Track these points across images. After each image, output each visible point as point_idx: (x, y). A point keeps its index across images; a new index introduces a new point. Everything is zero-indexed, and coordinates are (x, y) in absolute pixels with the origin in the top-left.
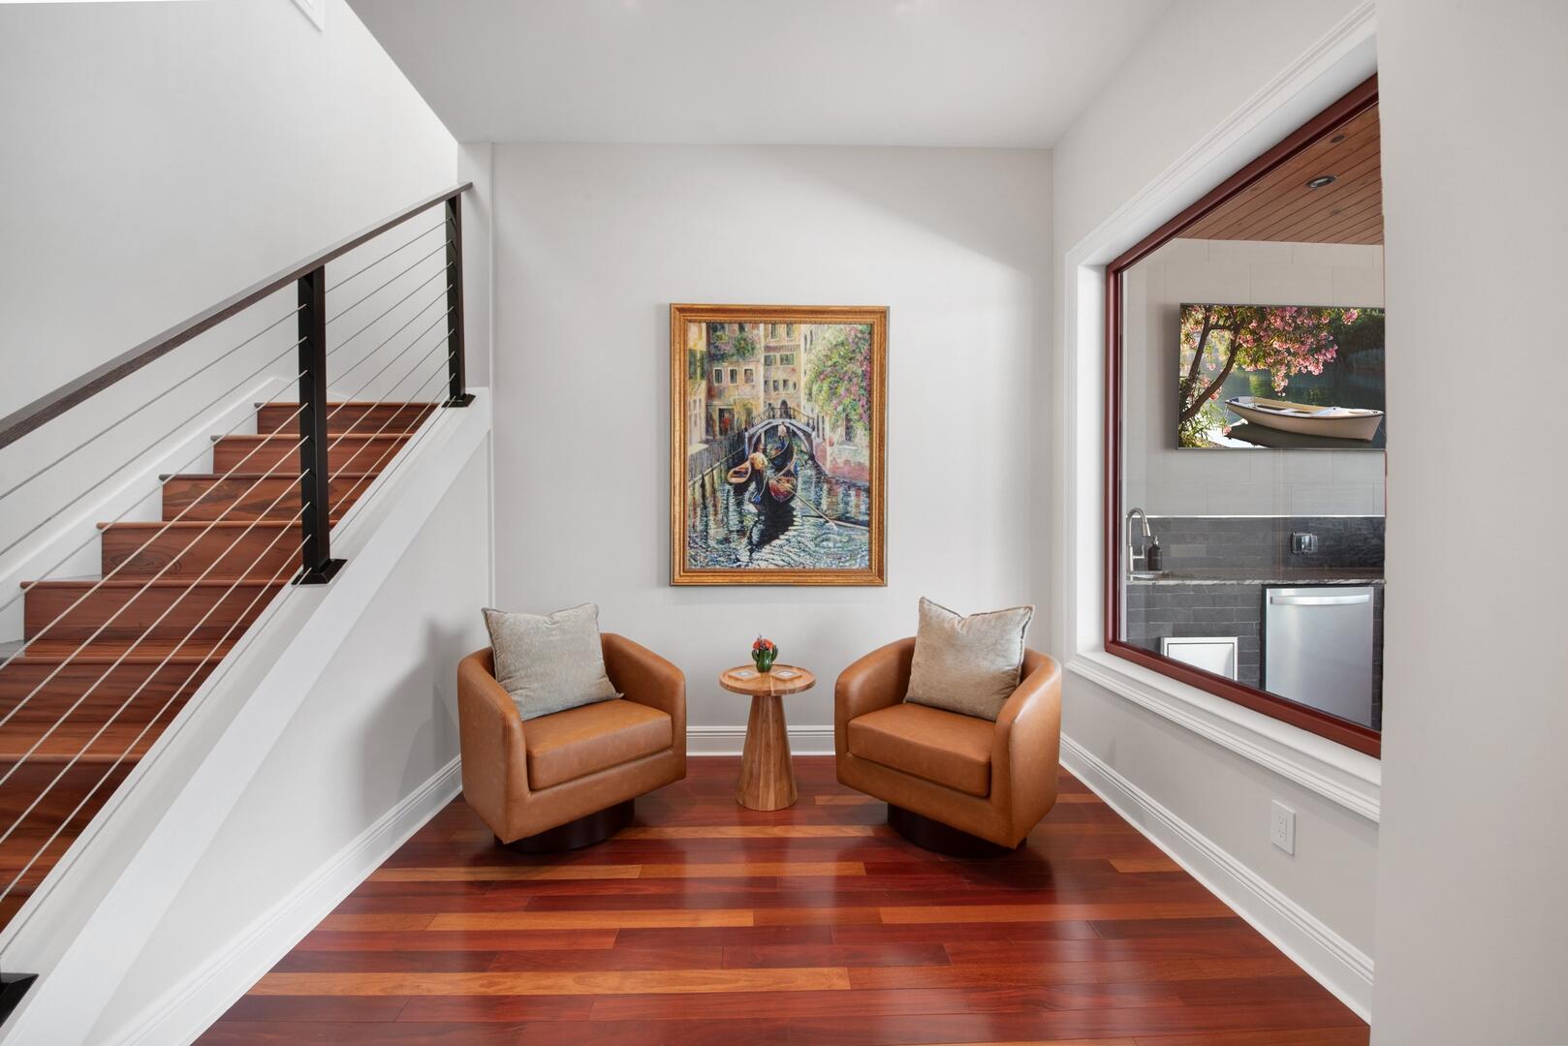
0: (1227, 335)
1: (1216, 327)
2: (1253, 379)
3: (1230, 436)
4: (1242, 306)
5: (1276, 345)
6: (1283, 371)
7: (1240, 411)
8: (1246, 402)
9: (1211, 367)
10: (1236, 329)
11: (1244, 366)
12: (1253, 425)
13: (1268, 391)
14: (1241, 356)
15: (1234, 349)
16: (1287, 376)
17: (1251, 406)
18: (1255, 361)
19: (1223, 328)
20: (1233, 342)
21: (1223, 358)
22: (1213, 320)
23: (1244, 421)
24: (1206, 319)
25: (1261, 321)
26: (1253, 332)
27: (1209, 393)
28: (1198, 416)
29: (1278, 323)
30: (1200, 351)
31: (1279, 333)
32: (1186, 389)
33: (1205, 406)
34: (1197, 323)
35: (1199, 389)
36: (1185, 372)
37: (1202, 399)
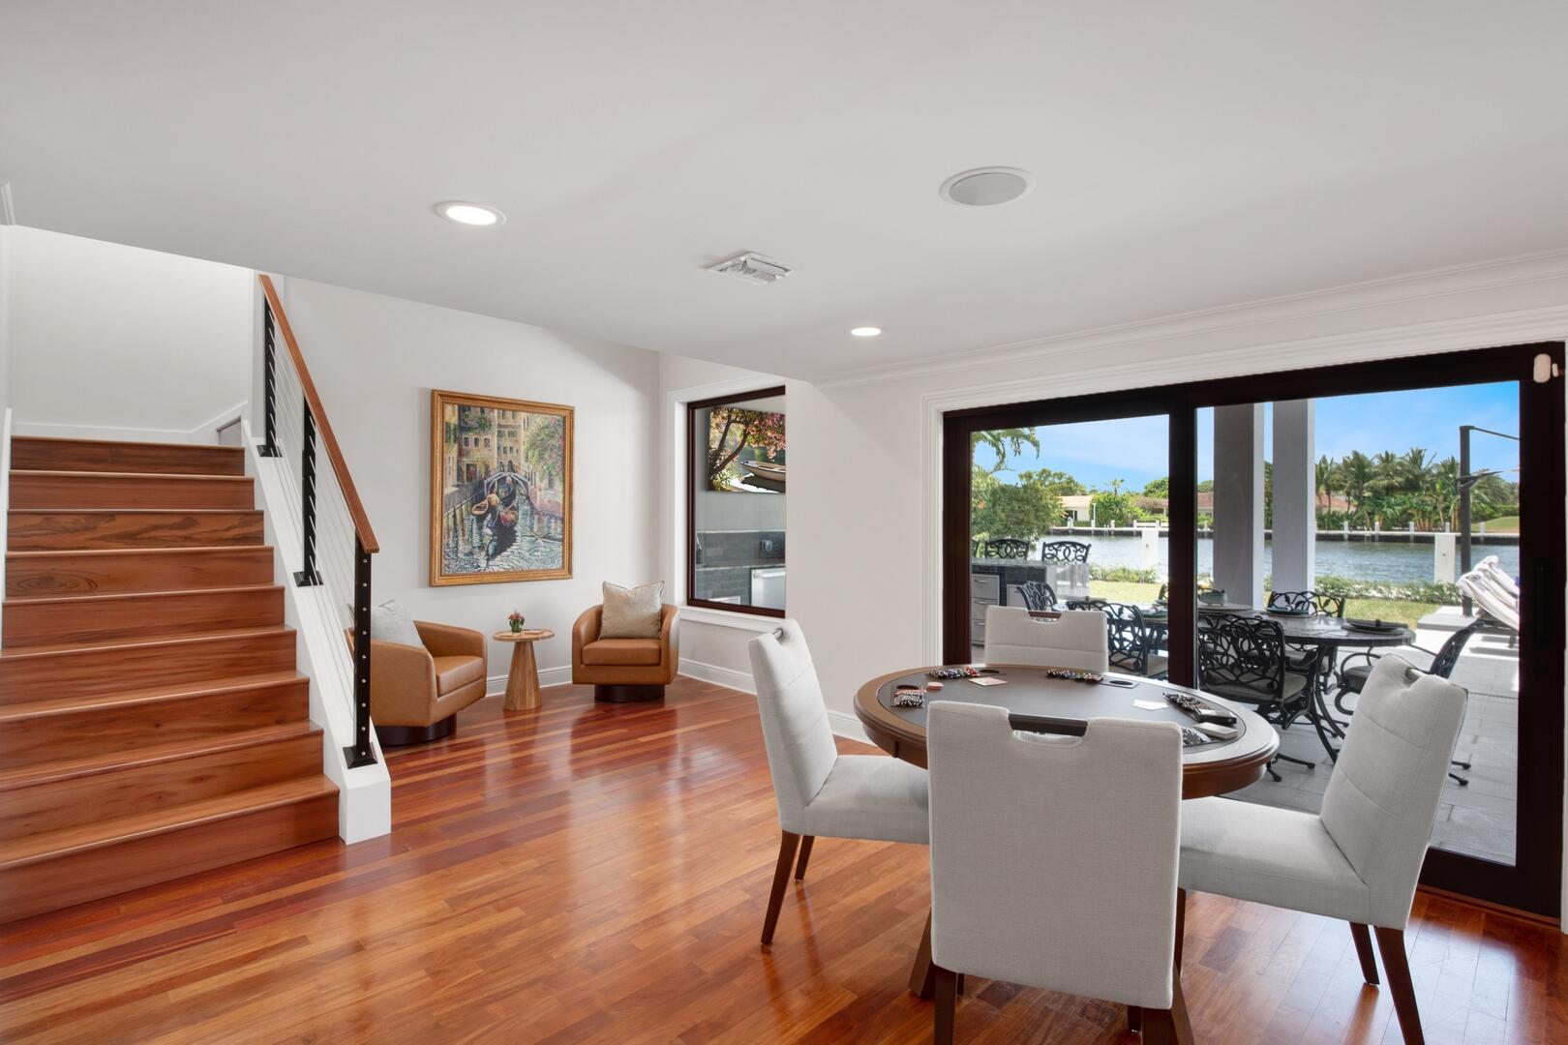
0: (742, 426)
1: (735, 421)
2: (757, 452)
3: (743, 482)
4: (749, 411)
5: (769, 434)
6: (773, 448)
7: (749, 469)
8: (752, 464)
9: (732, 444)
10: (747, 424)
11: (752, 444)
12: (757, 476)
13: (765, 458)
14: (749, 438)
15: (745, 435)
16: (775, 451)
17: (756, 466)
18: (757, 442)
19: (739, 422)
20: (745, 431)
21: (739, 439)
22: (733, 417)
23: (751, 474)
24: (729, 417)
25: (761, 420)
26: (756, 426)
27: (731, 458)
28: (724, 471)
29: (770, 423)
30: (725, 434)
31: (771, 428)
32: (717, 455)
33: (729, 465)
34: (723, 418)
35: (724, 455)
36: (715, 446)
37: (726, 461)
